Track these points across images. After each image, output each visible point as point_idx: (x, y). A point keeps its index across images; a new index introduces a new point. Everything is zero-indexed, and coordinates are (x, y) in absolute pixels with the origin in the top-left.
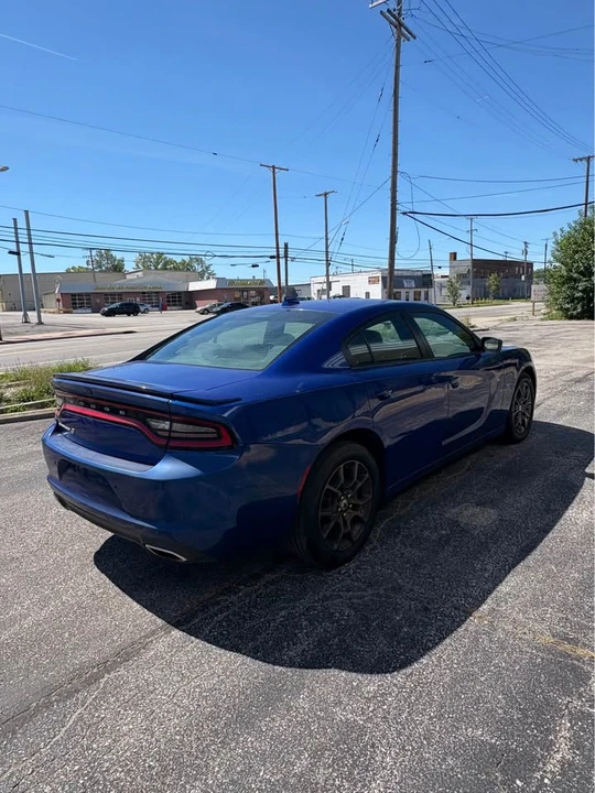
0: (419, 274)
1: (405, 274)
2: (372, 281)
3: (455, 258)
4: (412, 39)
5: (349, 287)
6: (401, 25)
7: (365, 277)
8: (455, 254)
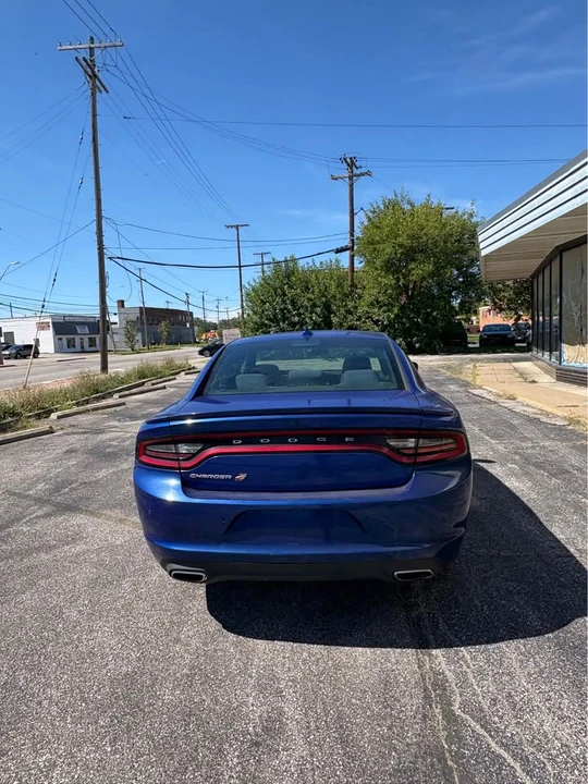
0: (92, 320)
1: (77, 320)
2: (42, 327)
3: (123, 306)
4: (104, 92)
5: (12, 333)
6: (95, 76)
7: (33, 322)
8: (123, 302)
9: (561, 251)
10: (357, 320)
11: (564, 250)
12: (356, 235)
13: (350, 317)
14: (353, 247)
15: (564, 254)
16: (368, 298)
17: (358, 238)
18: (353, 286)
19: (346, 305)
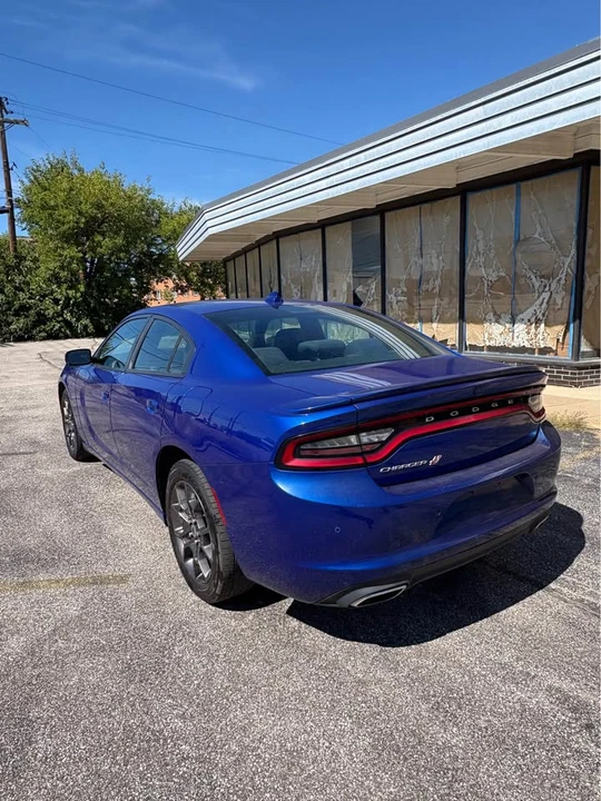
9: (278, 236)
10: (30, 298)
11: (282, 236)
12: (14, 196)
13: (21, 295)
14: (12, 209)
15: (280, 240)
16: (44, 272)
17: (18, 201)
18: (20, 258)
19: (13, 280)
